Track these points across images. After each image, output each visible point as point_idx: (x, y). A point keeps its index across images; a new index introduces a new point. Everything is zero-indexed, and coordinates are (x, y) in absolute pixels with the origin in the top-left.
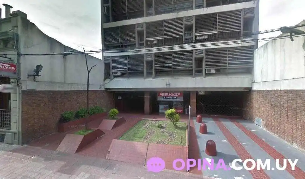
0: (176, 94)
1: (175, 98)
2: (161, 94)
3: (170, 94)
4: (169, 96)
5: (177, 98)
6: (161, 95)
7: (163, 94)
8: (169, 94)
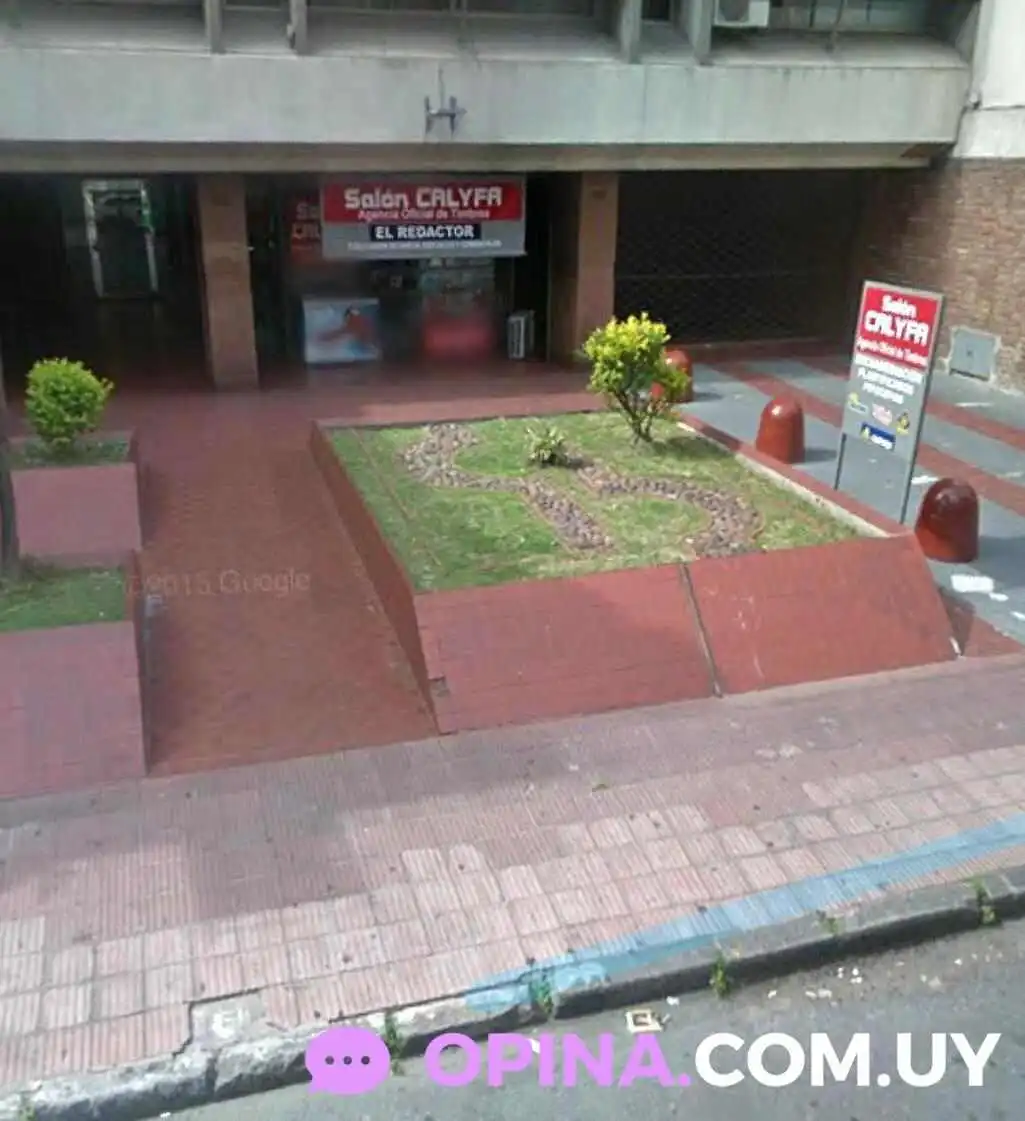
0: (471, 199)
1: (469, 230)
2: (352, 200)
3: (426, 198)
4: (414, 223)
5: (477, 235)
6: (352, 215)
7: (369, 200)
8: (421, 203)
